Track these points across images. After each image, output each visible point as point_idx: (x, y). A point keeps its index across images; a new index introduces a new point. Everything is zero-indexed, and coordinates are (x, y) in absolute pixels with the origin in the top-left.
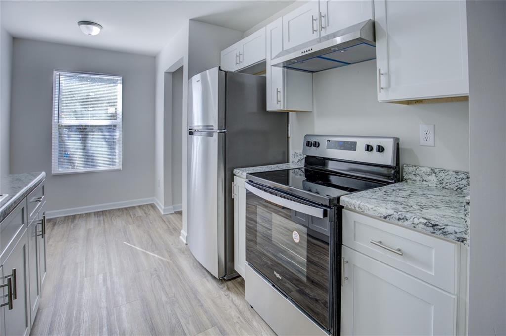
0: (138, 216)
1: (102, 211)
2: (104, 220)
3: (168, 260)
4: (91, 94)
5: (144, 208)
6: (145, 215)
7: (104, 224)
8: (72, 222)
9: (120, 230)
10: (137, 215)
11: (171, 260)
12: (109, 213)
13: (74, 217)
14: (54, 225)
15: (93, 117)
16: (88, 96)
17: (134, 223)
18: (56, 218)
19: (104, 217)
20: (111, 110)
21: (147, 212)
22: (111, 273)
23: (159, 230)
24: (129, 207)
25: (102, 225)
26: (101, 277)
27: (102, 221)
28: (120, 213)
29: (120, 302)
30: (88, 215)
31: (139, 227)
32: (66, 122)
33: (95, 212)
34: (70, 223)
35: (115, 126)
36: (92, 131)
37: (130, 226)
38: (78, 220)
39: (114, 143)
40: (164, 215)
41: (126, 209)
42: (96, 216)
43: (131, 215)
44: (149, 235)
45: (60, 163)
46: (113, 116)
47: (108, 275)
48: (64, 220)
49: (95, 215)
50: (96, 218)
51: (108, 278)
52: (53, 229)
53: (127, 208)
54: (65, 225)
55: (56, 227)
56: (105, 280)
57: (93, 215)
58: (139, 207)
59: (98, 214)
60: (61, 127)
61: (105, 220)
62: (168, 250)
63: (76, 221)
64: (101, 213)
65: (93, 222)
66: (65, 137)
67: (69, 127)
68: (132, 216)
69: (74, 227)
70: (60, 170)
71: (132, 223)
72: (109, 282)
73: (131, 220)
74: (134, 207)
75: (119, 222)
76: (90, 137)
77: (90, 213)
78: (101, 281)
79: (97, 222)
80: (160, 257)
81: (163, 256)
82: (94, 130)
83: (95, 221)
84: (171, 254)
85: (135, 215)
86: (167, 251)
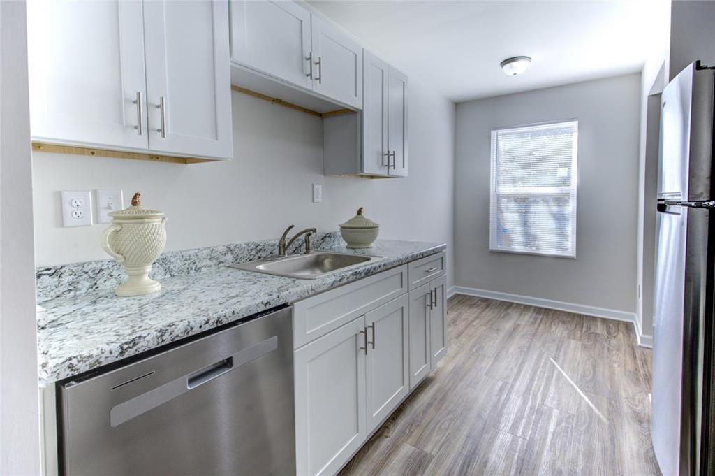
0: (593, 333)
1: (546, 309)
2: (541, 321)
3: (601, 416)
4: (534, 153)
5: (611, 325)
6: (606, 335)
7: (539, 325)
8: (506, 309)
9: (554, 341)
10: (592, 331)
11: (609, 419)
12: (553, 314)
13: (511, 304)
14: (487, 306)
15: (539, 183)
16: (531, 154)
17: (580, 340)
18: (492, 300)
19: (545, 317)
20: (562, 172)
21: (612, 331)
22: (512, 386)
23: (616, 365)
24: (587, 316)
25: (536, 326)
26: (500, 383)
27: (538, 321)
28: (569, 319)
29: (502, 426)
30: (527, 308)
31: (585, 347)
32: (505, 190)
33: (536, 307)
34: (503, 310)
35: (568, 194)
36: (535, 201)
37: (573, 341)
38: (514, 309)
39: (565, 219)
40: (640, 347)
41: (580, 316)
42: (536, 312)
43: (582, 327)
44: (594, 367)
45: (499, 240)
46: (565, 181)
47: (509, 386)
48: (499, 305)
49: (535, 310)
50: (534, 315)
51: (507, 390)
52: (484, 310)
53: (583, 315)
54: (497, 310)
55: (487, 310)
56: (501, 390)
57: (532, 311)
58: (604, 321)
59: (539, 310)
60: (499, 196)
61: (543, 322)
62: (613, 402)
63: (510, 311)
64: (544, 311)
65: (527, 318)
66: (503, 208)
67: (508, 196)
68: (584, 329)
69: (504, 316)
70: (499, 246)
71: (579, 338)
72: (504, 395)
73: (578, 334)
74: (594, 319)
75: (559, 331)
76: (532, 209)
77: (530, 306)
78: (497, 388)
79: (532, 320)
80: (592, 405)
81: (598, 406)
82: (538, 200)
83: (531, 317)
84: (614, 411)
85: (589, 328)
86: (611, 404)
